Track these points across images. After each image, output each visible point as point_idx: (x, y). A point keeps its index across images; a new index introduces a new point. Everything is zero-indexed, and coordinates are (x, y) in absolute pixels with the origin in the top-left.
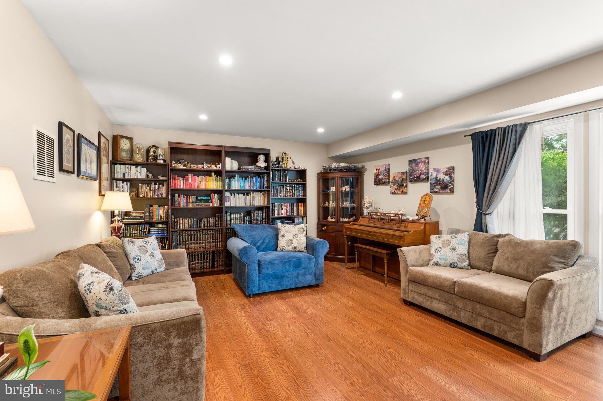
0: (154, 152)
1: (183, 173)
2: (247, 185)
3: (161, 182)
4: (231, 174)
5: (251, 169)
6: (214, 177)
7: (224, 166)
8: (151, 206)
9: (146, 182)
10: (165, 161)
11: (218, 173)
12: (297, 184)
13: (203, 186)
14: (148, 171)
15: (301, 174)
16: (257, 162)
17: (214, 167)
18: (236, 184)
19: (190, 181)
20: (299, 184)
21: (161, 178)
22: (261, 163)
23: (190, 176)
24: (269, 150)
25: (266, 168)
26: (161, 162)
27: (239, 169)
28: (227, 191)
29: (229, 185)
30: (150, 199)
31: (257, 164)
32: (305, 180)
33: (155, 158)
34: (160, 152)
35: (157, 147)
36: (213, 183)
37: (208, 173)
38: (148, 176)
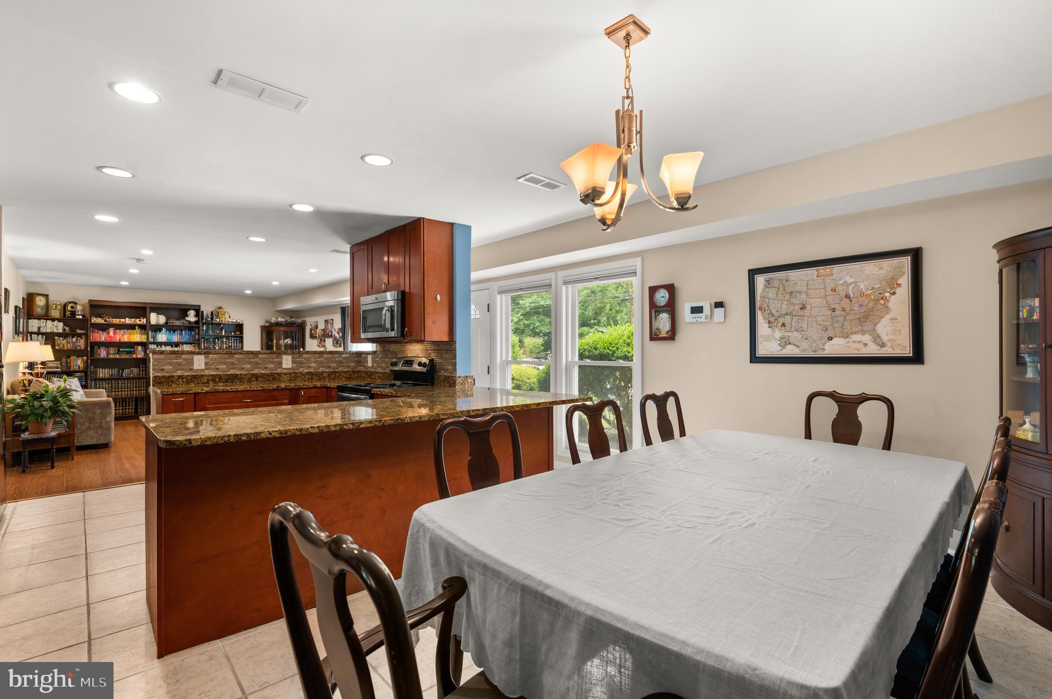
0: (72, 307)
1: (104, 328)
2: (175, 338)
3: (80, 335)
4: (157, 328)
5: (178, 323)
6: (137, 330)
7: (148, 321)
8: (69, 357)
9: (64, 335)
10: (84, 316)
11: (143, 327)
12: (234, 337)
13: (126, 339)
14: (65, 325)
15: (239, 327)
16: (187, 316)
17: (138, 321)
18: (162, 337)
19: (111, 334)
20: (237, 337)
21: (79, 331)
22: (192, 317)
23: (111, 331)
24: (199, 306)
25: (197, 322)
26: (81, 317)
27: (167, 323)
28: (151, 343)
29: (154, 338)
30: (68, 350)
31: (187, 318)
32: (242, 332)
33: (73, 313)
34: (79, 308)
35: (76, 303)
36: (137, 337)
37: (132, 327)
38: (64, 330)
